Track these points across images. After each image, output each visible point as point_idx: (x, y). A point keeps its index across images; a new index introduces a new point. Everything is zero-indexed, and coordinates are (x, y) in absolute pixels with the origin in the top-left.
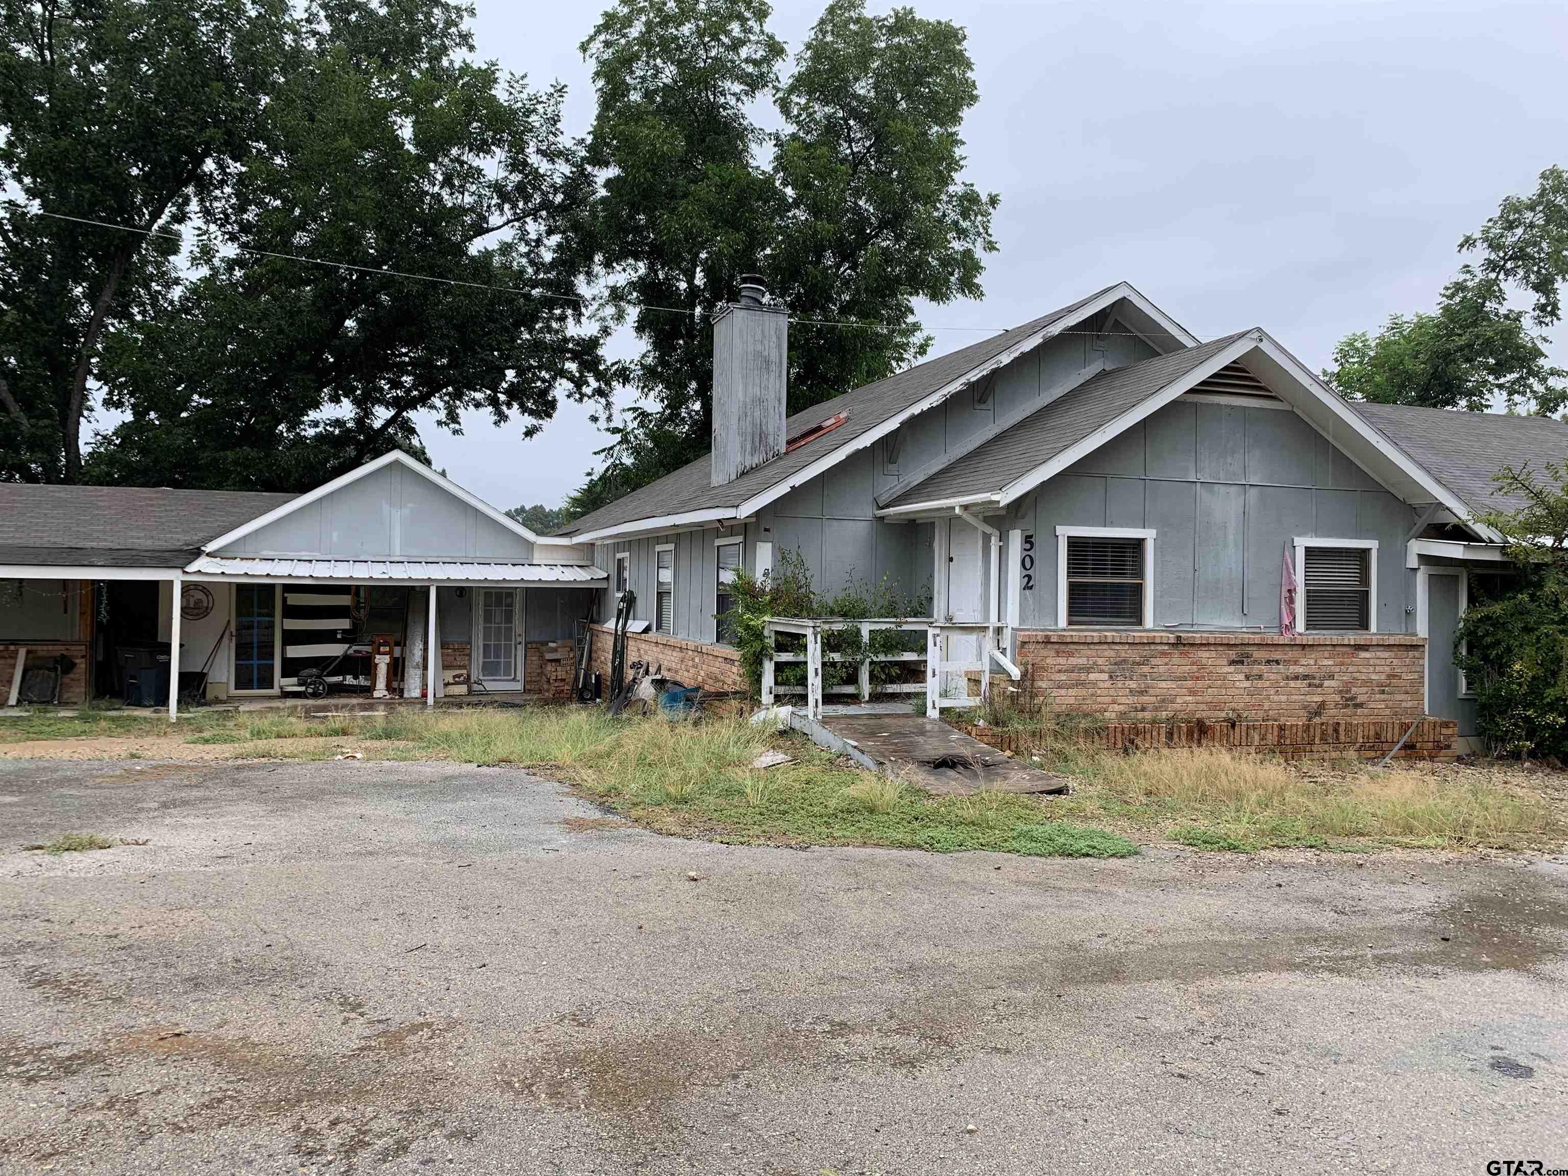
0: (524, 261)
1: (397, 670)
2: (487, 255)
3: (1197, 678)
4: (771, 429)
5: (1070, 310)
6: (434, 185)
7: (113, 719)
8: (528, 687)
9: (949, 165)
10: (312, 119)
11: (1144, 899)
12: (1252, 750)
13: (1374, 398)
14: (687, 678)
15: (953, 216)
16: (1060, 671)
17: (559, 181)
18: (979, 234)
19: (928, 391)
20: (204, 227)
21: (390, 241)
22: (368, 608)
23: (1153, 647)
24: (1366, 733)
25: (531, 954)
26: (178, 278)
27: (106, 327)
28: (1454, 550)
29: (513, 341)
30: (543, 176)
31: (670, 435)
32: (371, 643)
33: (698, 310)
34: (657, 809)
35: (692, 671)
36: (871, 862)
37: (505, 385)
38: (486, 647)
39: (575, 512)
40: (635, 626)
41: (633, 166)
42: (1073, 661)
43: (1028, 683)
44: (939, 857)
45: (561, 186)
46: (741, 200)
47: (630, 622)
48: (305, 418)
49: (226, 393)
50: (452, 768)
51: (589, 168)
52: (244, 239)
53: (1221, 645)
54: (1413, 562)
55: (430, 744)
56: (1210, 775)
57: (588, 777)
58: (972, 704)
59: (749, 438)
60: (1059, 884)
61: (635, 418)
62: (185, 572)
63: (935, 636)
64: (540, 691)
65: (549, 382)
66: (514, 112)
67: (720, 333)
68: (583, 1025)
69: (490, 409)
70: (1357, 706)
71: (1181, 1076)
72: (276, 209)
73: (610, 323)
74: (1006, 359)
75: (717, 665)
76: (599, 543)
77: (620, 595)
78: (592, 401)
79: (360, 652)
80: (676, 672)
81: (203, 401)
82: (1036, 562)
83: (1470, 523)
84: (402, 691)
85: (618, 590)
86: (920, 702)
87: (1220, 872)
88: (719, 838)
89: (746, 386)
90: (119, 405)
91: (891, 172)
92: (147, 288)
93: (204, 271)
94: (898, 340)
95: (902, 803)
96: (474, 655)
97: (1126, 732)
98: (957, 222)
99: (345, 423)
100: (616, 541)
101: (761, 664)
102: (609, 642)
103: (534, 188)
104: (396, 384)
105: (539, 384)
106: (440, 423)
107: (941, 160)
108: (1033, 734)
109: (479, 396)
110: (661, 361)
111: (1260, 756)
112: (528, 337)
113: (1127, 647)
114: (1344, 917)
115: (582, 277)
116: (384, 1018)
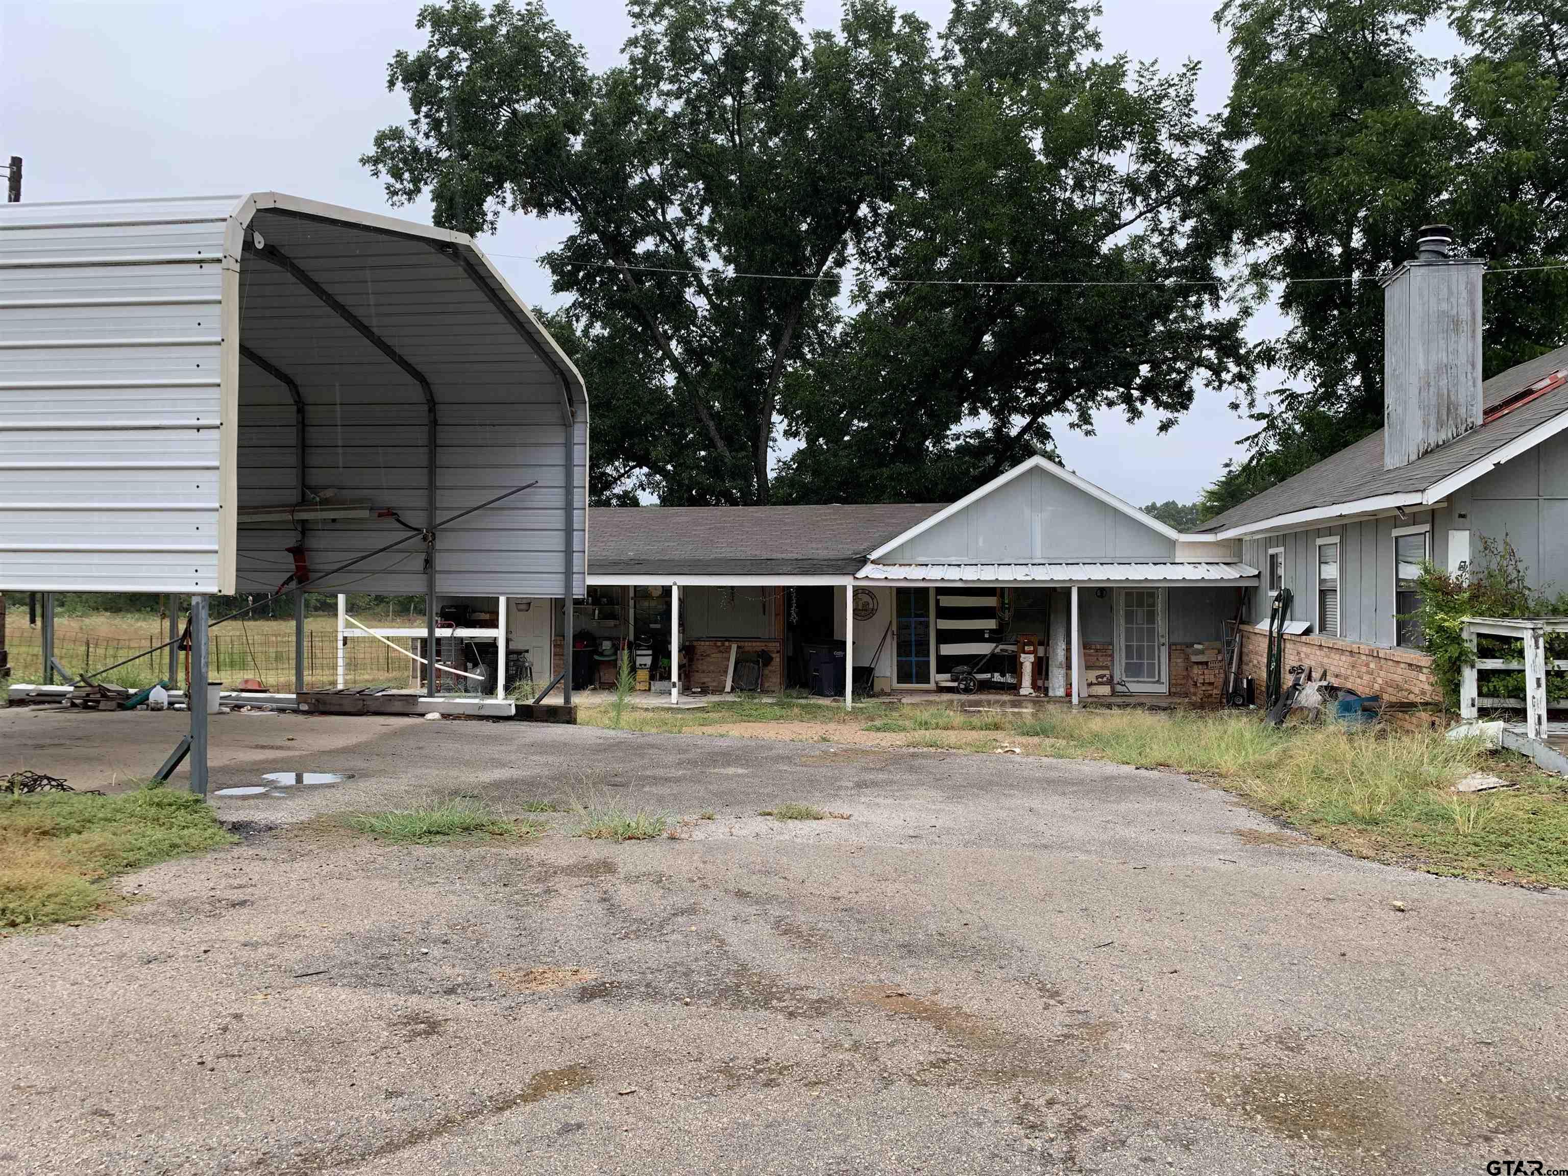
0: (1157, 251)
1: (1041, 669)
2: (1119, 251)
4: (1462, 400)
6: (1066, 190)
7: (803, 707)
8: (1173, 690)
10: (951, 149)
14: (1361, 685)
17: (1194, 163)
20: (862, 267)
21: (1025, 252)
22: (1012, 609)
25: (1224, 966)
26: (839, 317)
27: (785, 368)
29: (1147, 334)
30: (1176, 161)
31: (1323, 416)
32: (1016, 643)
33: (1356, 275)
34: (1343, 829)
35: (1366, 677)
37: (1138, 381)
38: (1128, 648)
39: (1212, 507)
40: (1294, 627)
41: (1276, 131)
45: (1197, 168)
46: (1411, 143)
47: (1286, 623)
48: (948, 432)
49: (883, 415)
50: (1111, 769)
51: (1226, 143)
52: (893, 272)
55: (1082, 743)
57: (1257, 787)
59: (1434, 411)
61: (1282, 401)
62: (855, 578)
64: (1186, 695)
65: (1185, 373)
66: (1143, 102)
67: (1394, 297)
68: (1292, 1050)
69: (1124, 406)
72: (920, 240)
73: (1252, 303)
75: (1399, 671)
76: (1247, 538)
77: (1275, 594)
78: (1231, 388)
79: (1006, 651)
80: (1346, 678)
81: (861, 424)
84: (1046, 690)
85: (1272, 588)
88: (1424, 868)
89: (1427, 353)
90: (795, 434)
92: (815, 328)
93: (862, 307)
96: (1116, 656)
99: (984, 434)
100: (1267, 535)
101: (1459, 671)
102: (1264, 644)
103: (1167, 175)
104: (1031, 392)
105: (1174, 375)
106: (1072, 425)
109: (1112, 394)
110: (1313, 337)
112: (1162, 328)
115: (1219, 259)
116: (1082, 1009)
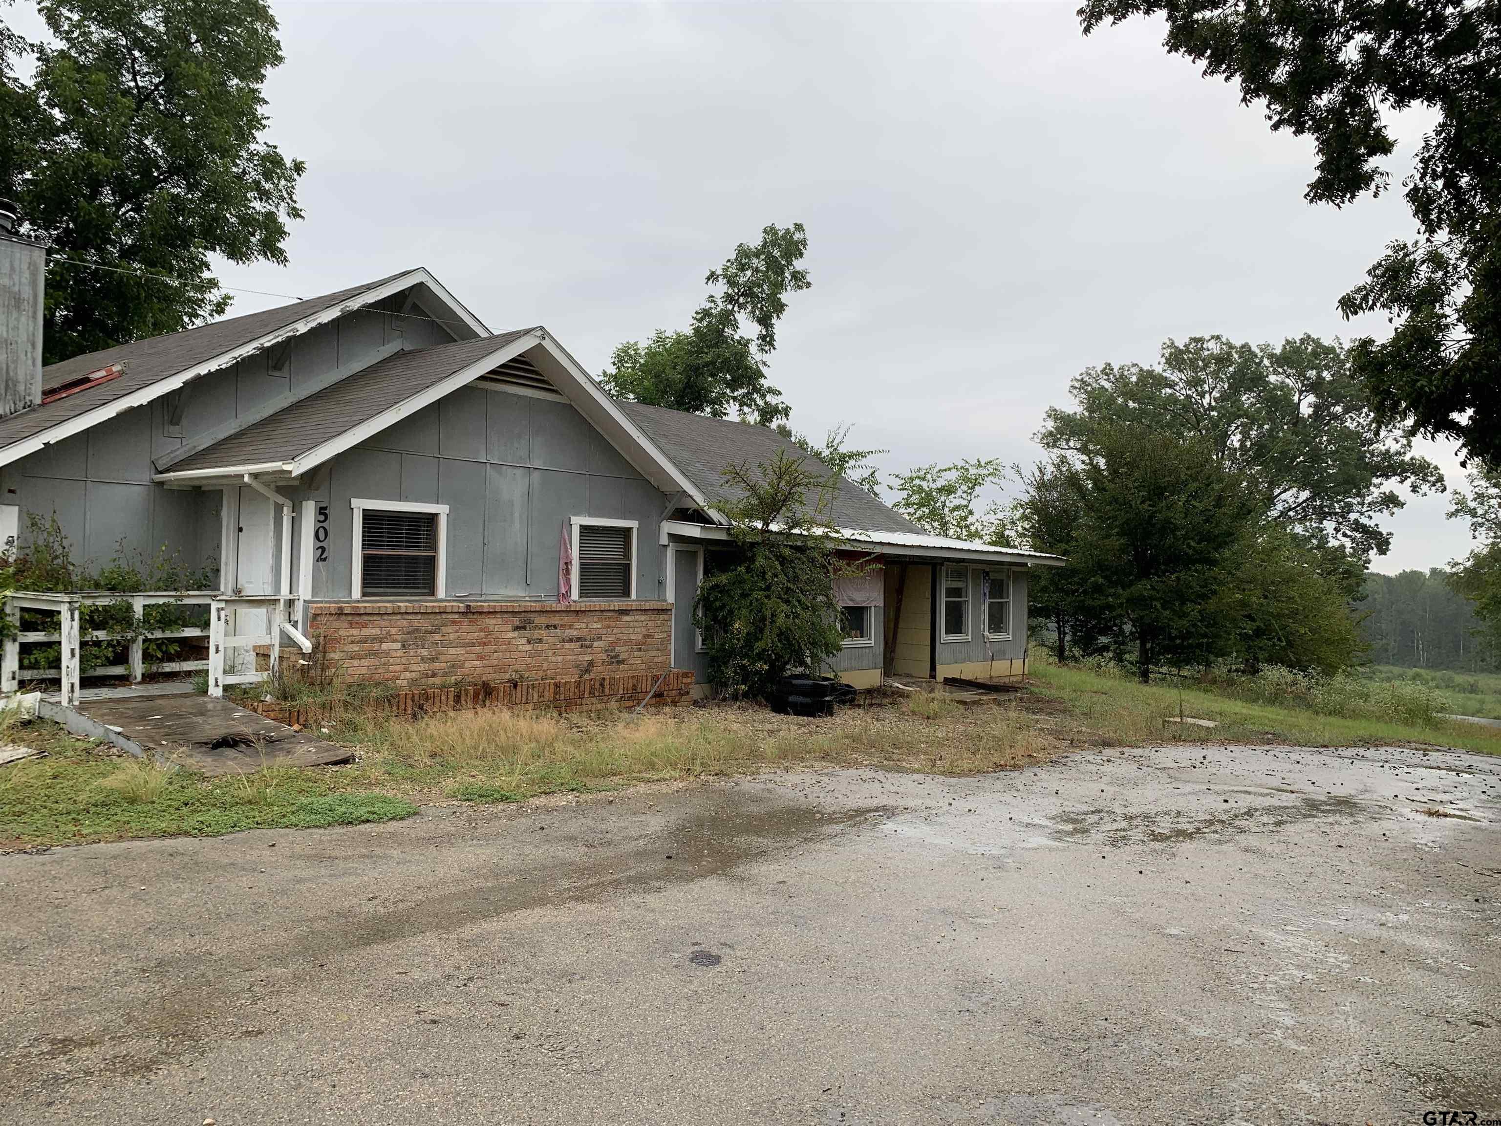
3: (485, 644)
4: (22, 376)
5: (369, 288)
9: (249, 121)
11: (417, 857)
12: (530, 707)
13: (644, 400)
15: (253, 175)
16: (353, 642)
18: (283, 199)
19: (215, 353)
23: (444, 616)
24: (626, 686)
28: (693, 530)
36: (127, 856)
42: (366, 632)
43: (319, 656)
44: (208, 842)
53: (506, 612)
54: (664, 540)
56: (491, 733)
58: (260, 680)
60: (333, 854)
63: (219, 610)
70: (619, 662)
71: (434, 1022)
74: (302, 328)
82: (330, 534)
83: (705, 509)
86: (201, 680)
87: (492, 823)
91: (183, 116)
94: (192, 294)
95: (171, 788)
97: (416, 697)
98: (259, 182)
107: (242, 114)
108: (323, 706)
111: (538, 712)
113: (419, 616)
114: (592, 850)
